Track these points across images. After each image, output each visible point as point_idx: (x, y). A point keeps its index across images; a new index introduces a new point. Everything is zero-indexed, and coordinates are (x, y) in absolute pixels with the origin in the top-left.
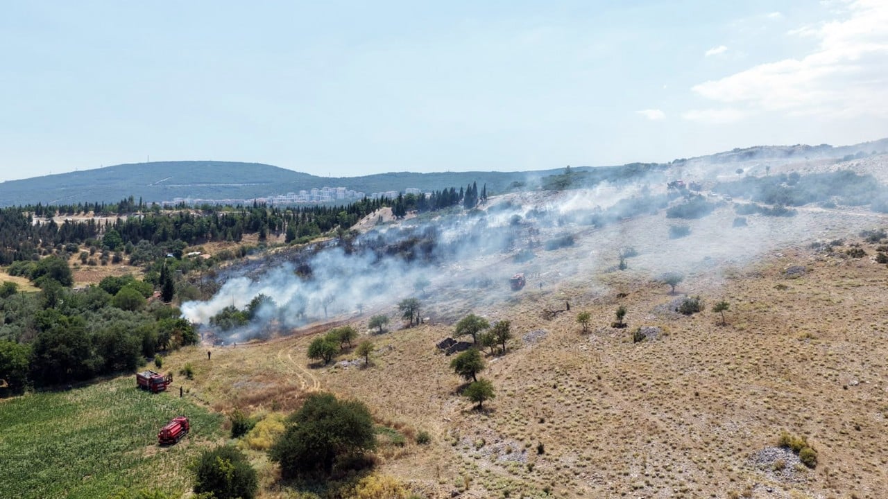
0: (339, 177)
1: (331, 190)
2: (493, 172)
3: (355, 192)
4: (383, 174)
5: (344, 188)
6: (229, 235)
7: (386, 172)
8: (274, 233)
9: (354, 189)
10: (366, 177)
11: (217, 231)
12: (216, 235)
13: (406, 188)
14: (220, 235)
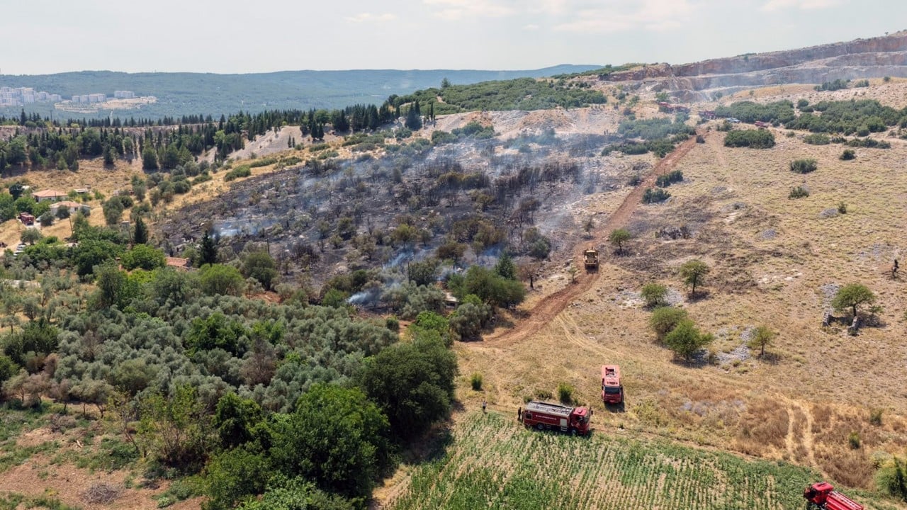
0: (17, 74)
1: (13, 91)
2: (208, 74)
3: (47, 94)
4: (76, 73)
5: (31, 89)
6: (61, 161)
7: (80, 70)
8: (122, 158)
9: (44, 90)
10: (55, 75)
11: (40, 157)
12: (41, 162)
13: (114, 90)
14: (45, 161)
